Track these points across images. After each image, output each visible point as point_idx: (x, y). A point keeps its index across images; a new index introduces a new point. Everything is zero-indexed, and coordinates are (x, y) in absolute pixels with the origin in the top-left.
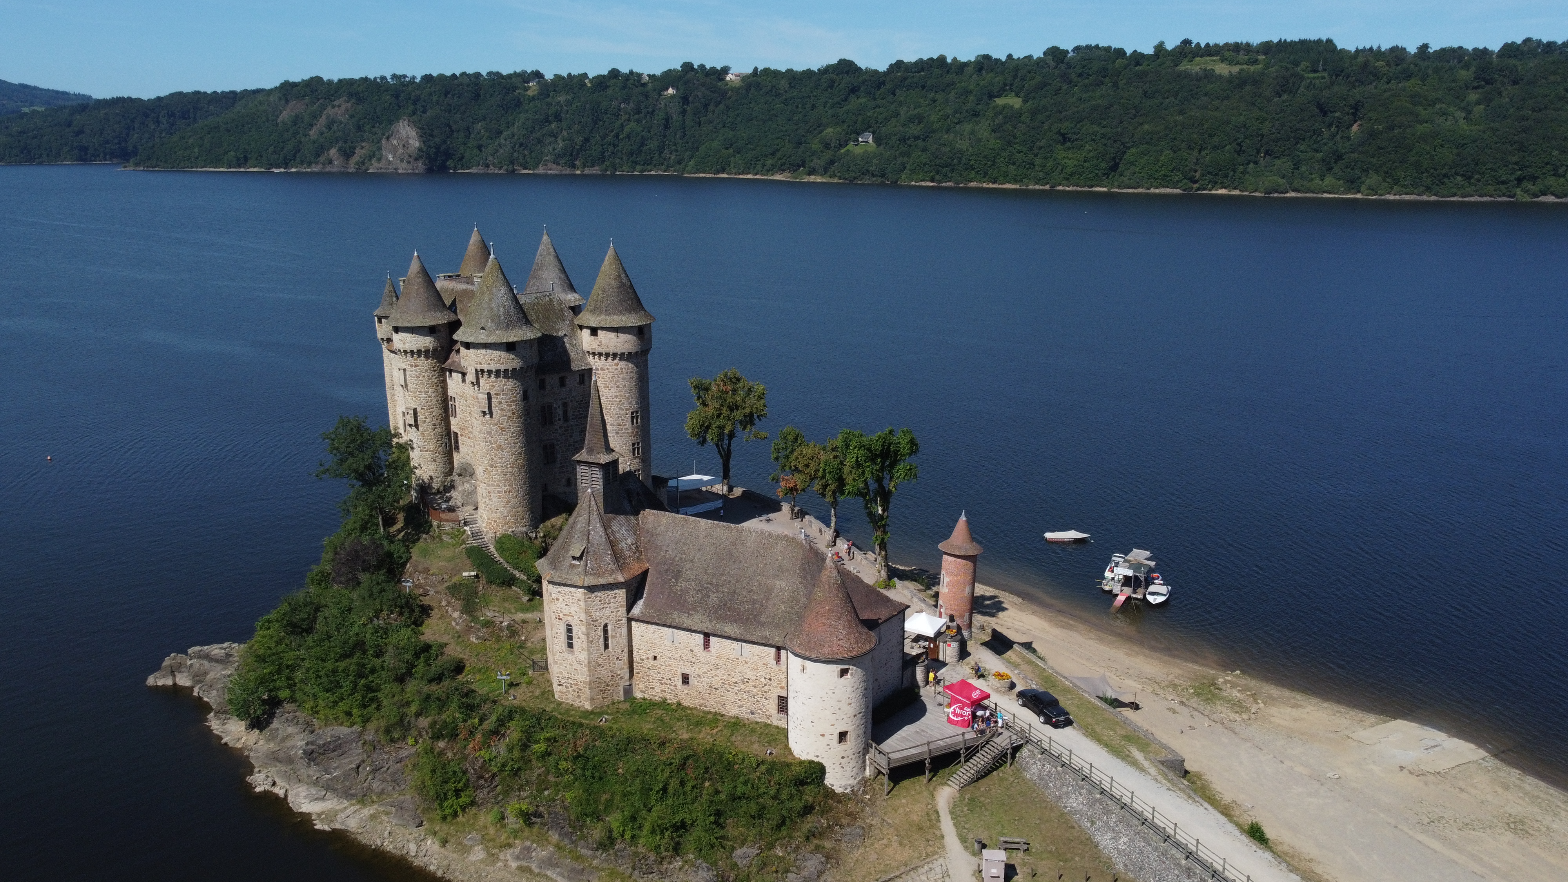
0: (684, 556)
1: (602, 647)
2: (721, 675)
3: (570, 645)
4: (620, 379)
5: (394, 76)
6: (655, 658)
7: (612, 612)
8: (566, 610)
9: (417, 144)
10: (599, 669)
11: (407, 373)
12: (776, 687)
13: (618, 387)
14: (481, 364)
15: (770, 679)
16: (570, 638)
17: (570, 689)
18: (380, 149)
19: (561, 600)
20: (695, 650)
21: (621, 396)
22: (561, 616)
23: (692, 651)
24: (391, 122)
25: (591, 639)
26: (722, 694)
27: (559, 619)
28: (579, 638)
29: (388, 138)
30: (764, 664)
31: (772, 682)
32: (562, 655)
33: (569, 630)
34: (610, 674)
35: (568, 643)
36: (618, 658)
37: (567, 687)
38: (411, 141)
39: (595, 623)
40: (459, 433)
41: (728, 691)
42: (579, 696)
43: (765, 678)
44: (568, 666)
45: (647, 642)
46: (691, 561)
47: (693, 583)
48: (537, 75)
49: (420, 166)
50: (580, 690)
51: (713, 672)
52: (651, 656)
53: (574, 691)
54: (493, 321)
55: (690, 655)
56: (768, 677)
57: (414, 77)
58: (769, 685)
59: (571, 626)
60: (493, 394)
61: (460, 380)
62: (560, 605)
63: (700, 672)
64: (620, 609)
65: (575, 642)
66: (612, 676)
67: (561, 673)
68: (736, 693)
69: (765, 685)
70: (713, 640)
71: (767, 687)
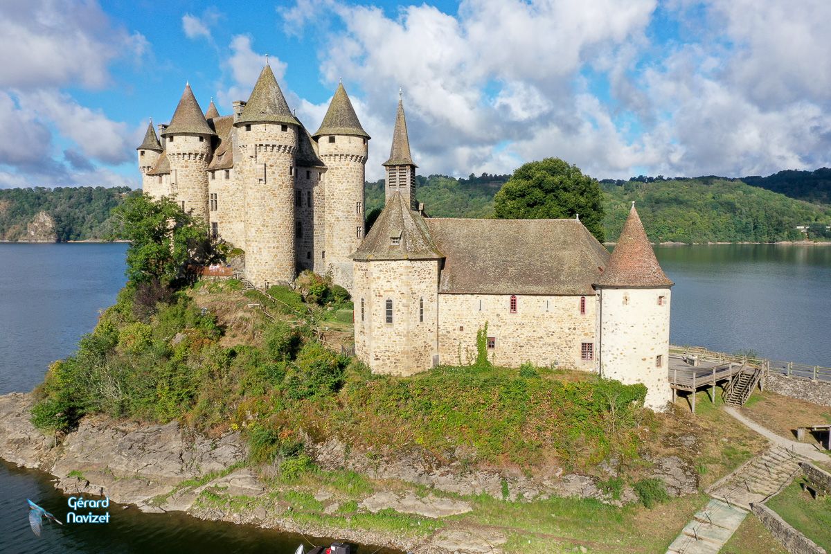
0: (475, 245)
1: (419, 319)
2: (527, 332)
3: (389, 320)
4: (350, 176)
5: (37, 188)
6: (461, 329)
7: (427, 287)
8: (387, 286)
9: (51, 226)
10: (415, 339)
11: (178, 173)
12: (580, 335)
13: (348, 182)
14: (260, 140)
15: (575, 329)
16: (389, 313)
17: (388, 362)
18: (26, 229)
19: (382, 277)
20: (502, 314)
21: (350, 189)
22: (382, 293)
23: (498, 315)
24: (33, 213)
25: (410, 310)
26: (527, 350)
27: (379, 296)
28: (399, 311)
29: (32, 222)
30: (569, 316)
31: (577, 331)
32: (380, 330)
33: (389, 305)
34: (424, 345)
35: (387, 318)
36: (429, 330)
37: (383, 360)
38: (47, 224)
39: (414, 296)
40: (219, 222)
41: (533, 347)
42: (396, 367)
43: (569, 329)
44: (387, 339)
45: (454, 315)
46: (483, 248)
47: (490, 263)
48: (128, 189)
49: (53, 239)
50: (398, 360)
51: (519, 331)
52: (457, 327)
53: (391, 362)
54: (271, 107)
55: (496, 319)
56: (573, 327)
57: (50, 189)
58: (574, 334)
59: (391, 301)
60: (268, 165)
61: (224, 176)
62: (382, 282)
63: (506, 333)
64: (433, 284)
65: (394, 316)
66: (425, 346)
67: (379, 347)
68: (541, 347)
69: (570, 335)
70: (520, 300)
71: (572, 336)
